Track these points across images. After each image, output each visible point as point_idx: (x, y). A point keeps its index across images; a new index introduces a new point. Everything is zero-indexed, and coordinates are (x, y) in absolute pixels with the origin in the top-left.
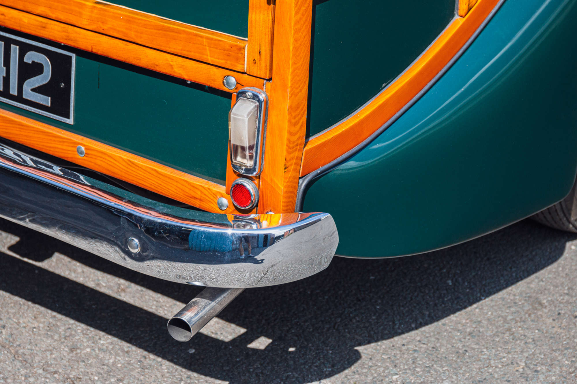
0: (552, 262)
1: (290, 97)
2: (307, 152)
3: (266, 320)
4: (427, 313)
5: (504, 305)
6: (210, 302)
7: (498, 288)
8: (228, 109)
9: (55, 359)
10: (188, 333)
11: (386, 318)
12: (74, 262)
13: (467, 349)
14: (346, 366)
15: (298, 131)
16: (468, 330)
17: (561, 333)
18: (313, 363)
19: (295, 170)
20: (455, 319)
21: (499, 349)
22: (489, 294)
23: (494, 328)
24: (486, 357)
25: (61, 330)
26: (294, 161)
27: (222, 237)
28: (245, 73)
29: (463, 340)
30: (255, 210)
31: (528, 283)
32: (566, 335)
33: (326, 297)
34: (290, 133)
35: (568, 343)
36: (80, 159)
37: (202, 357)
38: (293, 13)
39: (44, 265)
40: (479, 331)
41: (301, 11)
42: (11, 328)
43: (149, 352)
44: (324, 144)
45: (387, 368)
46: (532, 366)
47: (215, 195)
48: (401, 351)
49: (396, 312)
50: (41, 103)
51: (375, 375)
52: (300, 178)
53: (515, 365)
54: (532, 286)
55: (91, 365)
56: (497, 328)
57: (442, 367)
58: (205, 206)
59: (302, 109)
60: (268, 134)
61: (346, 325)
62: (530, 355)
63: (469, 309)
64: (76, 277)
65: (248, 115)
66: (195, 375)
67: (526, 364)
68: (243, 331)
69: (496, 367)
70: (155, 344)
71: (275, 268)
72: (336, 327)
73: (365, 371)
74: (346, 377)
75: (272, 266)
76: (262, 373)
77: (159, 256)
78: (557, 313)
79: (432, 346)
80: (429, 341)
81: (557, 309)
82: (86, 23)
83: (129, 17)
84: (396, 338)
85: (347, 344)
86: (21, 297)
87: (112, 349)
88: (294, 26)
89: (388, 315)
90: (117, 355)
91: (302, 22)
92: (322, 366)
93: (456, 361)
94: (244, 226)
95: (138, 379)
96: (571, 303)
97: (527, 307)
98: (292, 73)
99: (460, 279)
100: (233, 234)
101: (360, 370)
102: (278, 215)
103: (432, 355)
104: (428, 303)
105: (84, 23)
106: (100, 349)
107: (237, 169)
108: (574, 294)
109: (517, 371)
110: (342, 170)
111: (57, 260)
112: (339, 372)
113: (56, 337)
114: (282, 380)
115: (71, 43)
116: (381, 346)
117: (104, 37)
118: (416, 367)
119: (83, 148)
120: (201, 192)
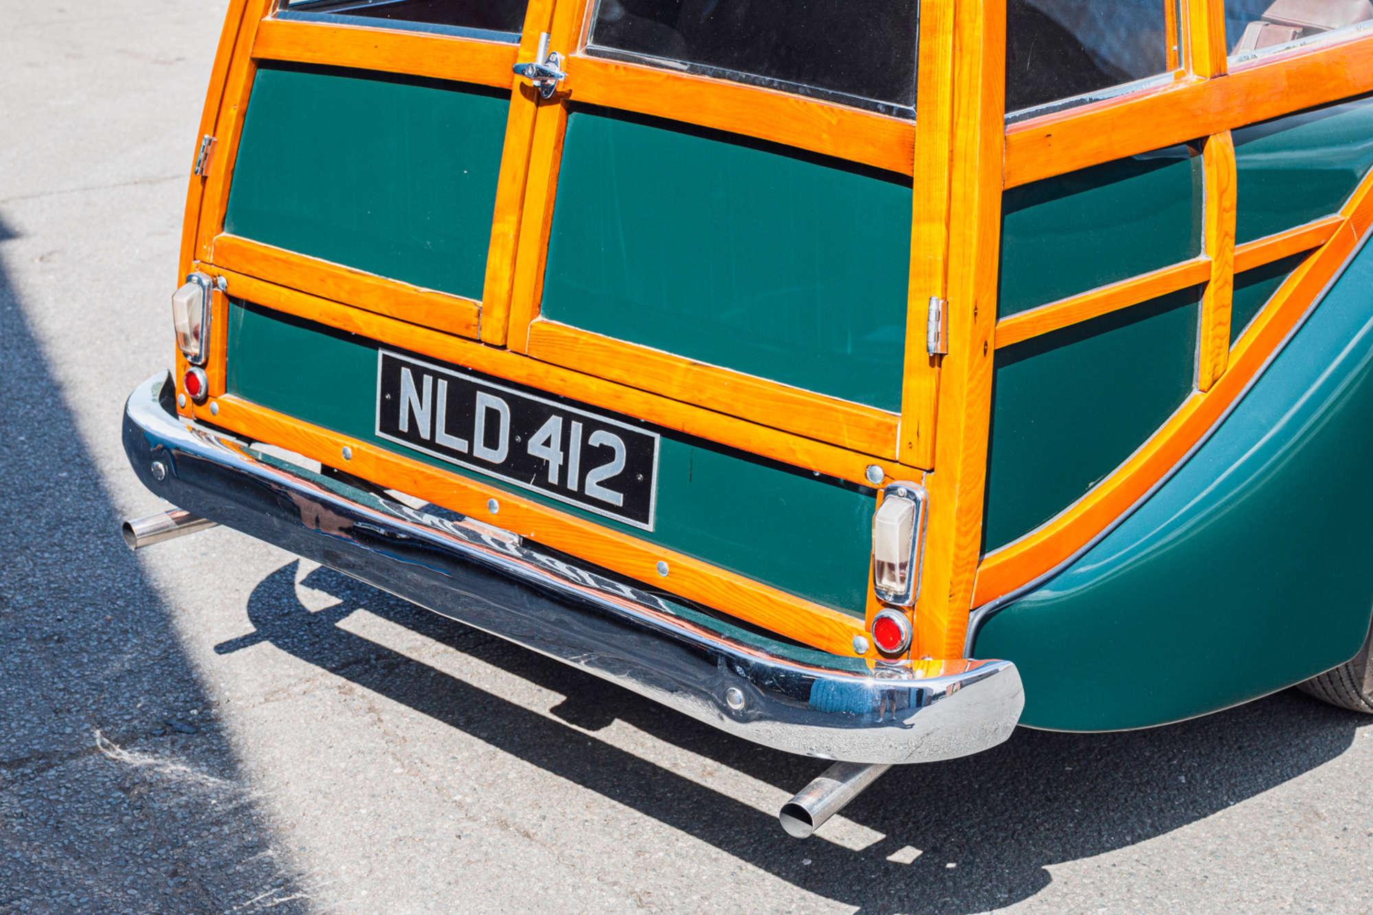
0: (1335, 755)
1: (960, 496)
2: (982, 574)
3: (914, 823)
4: (1149, 821)
5: (1262, 814)
6: (839, 783)
7: (1254, 790)
8: (872, 511)
9: (614, 865)
10: (807, 826)
11: (1088, 827)
12: (643, 733)
13: (1207, 874)
14: (1030, 892)
15: (970, 544)
16: (1210, 848)
17: (1348, 857)
18: (981, 886)
19: (964, 598)
20: (1189, 831)
21: (1256, 876)
22: (1240, 798)
23: (1247, 846)
24: (1235, 887)
25: (624, 824)
26: (963, 586)
27: (858, 689)
28: (897, 462)
29: (1201, 861)
30: (906, 654)
31: (1299, 784)
32: (1354, 860)
33: (1002, 794)
34: (958, 546)
35: (1357, 871)
36: (660, 580)
37: (822, 871)
38: (966, 378)
39: (601, 735)
40: (1226, 850)
41: (978, 376)
42: (553, 820)
43: (747, 861)
44: (1005, 564)
45: (1089, 897)
46: (1304, 903)
47: (850, 632)
48: (1110, 874)
49: (1103, 819)
50: (610, 501)
51: (1073, 906)
52: (971, 611)
53: (1279, 899)
54: (1304, 788)
55: (664, 875)
56: (1251, 845)
57: (1170, 898)
58: (835, 647)
59: (976, 513)
60: (927, 546)
61: (1030, 834)
62: (1300, 887)
63: (1211, 817)
64: (644, 753)
65: (900, 519)
66: (812, 895)
67: (1295, 899)
68: (880, 836)
69: (1251, 902)
70: (755, 850)
71: (932, 737)
72: (1015, 837)
73: (1057, 899)
74: (1030, 907)
75: (928, 734)
76: (907, 896)
77: (769, 715)
78: (1341, 828)
79: (1156, 868)
80: (1151, 861)
81: (1342, 823)
82: (676, 391)
83: (736, 383)
84: (1103, 856)
85: (1031, 861)
86: (568, 778)
87: (695, 854)
88: (967, 396)
89: (1092, 822)
90: (701, 862)
91: (978, 391)
92: (995, 890)
93: (1191, 891)
94: (891, 676)
95: (731, 898)
96: (1363, 814)
97: (1297, 818)
98: (963, 462)
99: (1198, 776)
100: (875, 686)
101: (1049, 898)
102: (938, 661)
103: (1156, 881)
104: (1150, 807)
105: (674, 392)
106: (677, 854)
107: (882, 595)
108: (1367, 802)
109: (1282, 908)
110: (1030, 602)
111: (618, 729)
112: (1019, 900)
113: (616, 835)
114: (936, 907)
115: (654, 420)
116: (1081, 866)
117: (701, 410)
118: (1132, 897)
119: (666, 565)
120: (831, 628)
